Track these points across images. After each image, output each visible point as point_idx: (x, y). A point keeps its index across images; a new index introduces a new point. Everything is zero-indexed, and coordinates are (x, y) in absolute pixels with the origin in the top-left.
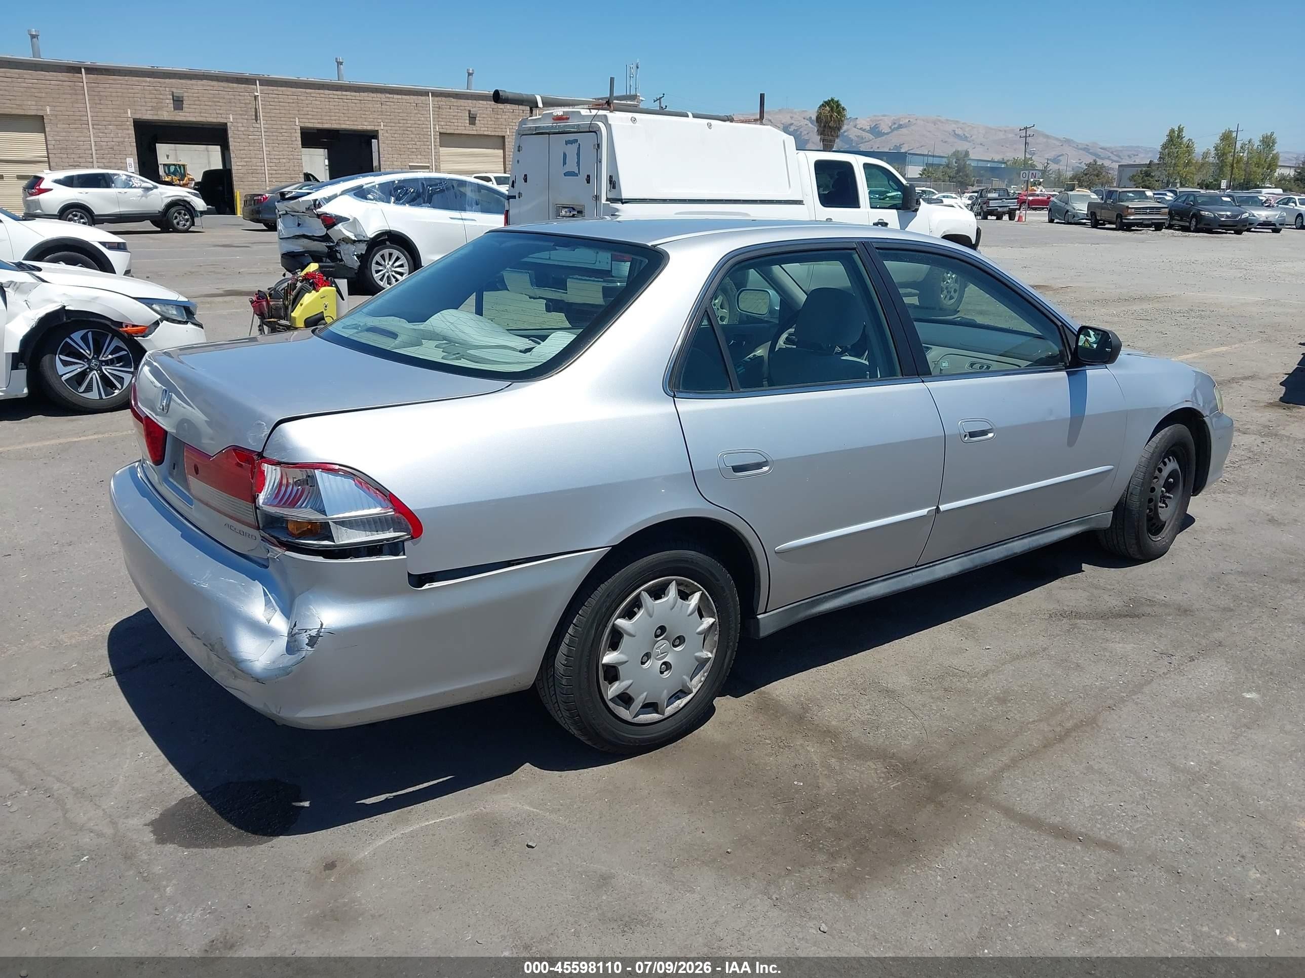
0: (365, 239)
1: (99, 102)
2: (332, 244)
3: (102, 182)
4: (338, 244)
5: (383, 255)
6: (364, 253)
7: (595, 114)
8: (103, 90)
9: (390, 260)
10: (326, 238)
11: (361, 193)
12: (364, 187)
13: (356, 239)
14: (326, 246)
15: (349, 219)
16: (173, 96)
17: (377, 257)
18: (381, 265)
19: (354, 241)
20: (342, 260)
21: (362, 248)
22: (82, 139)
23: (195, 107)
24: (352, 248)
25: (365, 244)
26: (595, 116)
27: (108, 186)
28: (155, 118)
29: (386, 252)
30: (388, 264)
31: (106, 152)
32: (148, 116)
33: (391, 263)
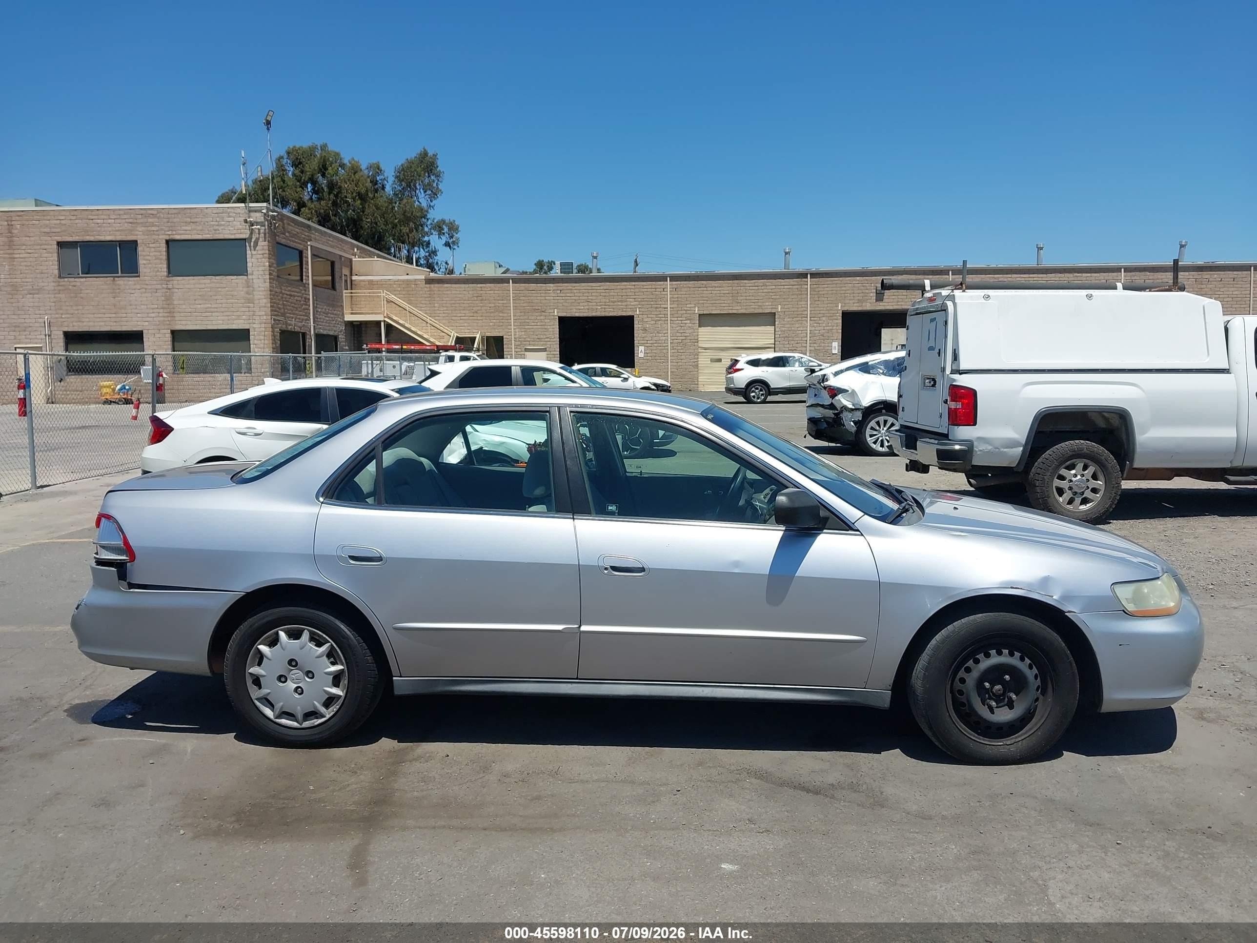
0: (861, 407)
1: (817, 299)
2: (836, 412)
3: (781, 363)
4: (841, 412)
5: (878, 421)
6: (860, 419)
7: (947, 294)
8: (822, 289)
9: (885, 426)
10: (832, 407)
11: (865, 368)
12: (870, 363)
13: (853, 407)
14: (833, 413)
15: (848, 391)
16: (876, 290)
17: (873, 423)
18: (876, 430)
19: (852, 410)
20: (844, 425)
21: (859, 416)
22: (802, 329)
23: (893, 297)
24: (850, 415)
25: (860, 412)
26: (947, 296)
27: (784, 366)
28: (860, 309)
29: (881, 419)
30: (883, 429)
31: (818, 338)
32: (854, 307)
33: (885, 429)
